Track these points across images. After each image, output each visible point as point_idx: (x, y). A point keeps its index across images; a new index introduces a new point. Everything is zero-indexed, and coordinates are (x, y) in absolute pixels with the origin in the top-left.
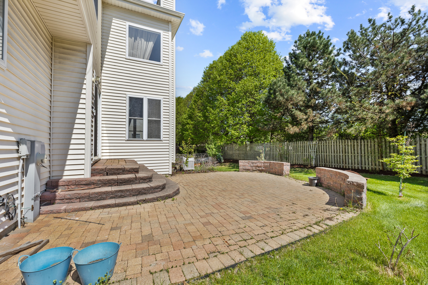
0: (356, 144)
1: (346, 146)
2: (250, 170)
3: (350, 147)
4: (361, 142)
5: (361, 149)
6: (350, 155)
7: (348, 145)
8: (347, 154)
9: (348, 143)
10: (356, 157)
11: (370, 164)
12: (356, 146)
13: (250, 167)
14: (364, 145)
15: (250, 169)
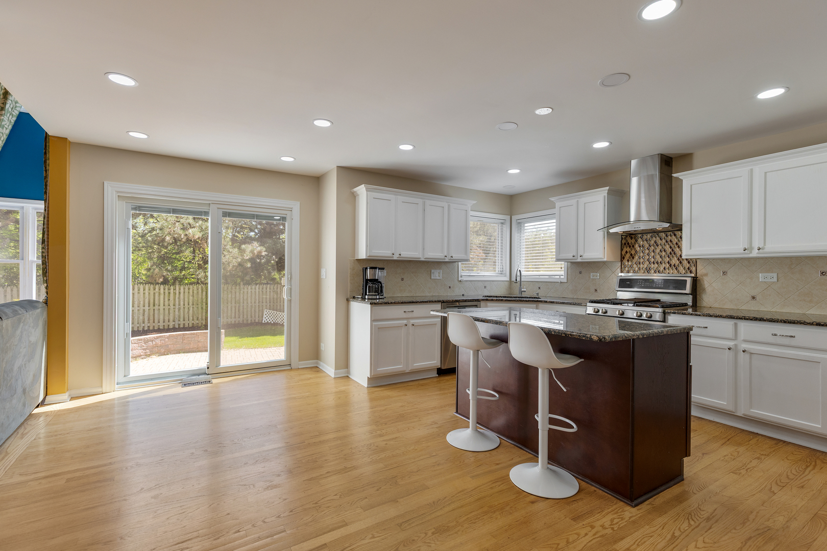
0: (172, 291)
1: (157, 295)
2: (141, 356)
3: (162, 297)
4: (180, 289)
5: (179, 298)
6: (162, 307)
7: (159, 293)
8: (156, 307)
9: (160, 290)
10: (171, 311)
11: (191, 318)
12: (172, 295)
13: (141, 351)
14: (184, 292)
15: (142, 354)
